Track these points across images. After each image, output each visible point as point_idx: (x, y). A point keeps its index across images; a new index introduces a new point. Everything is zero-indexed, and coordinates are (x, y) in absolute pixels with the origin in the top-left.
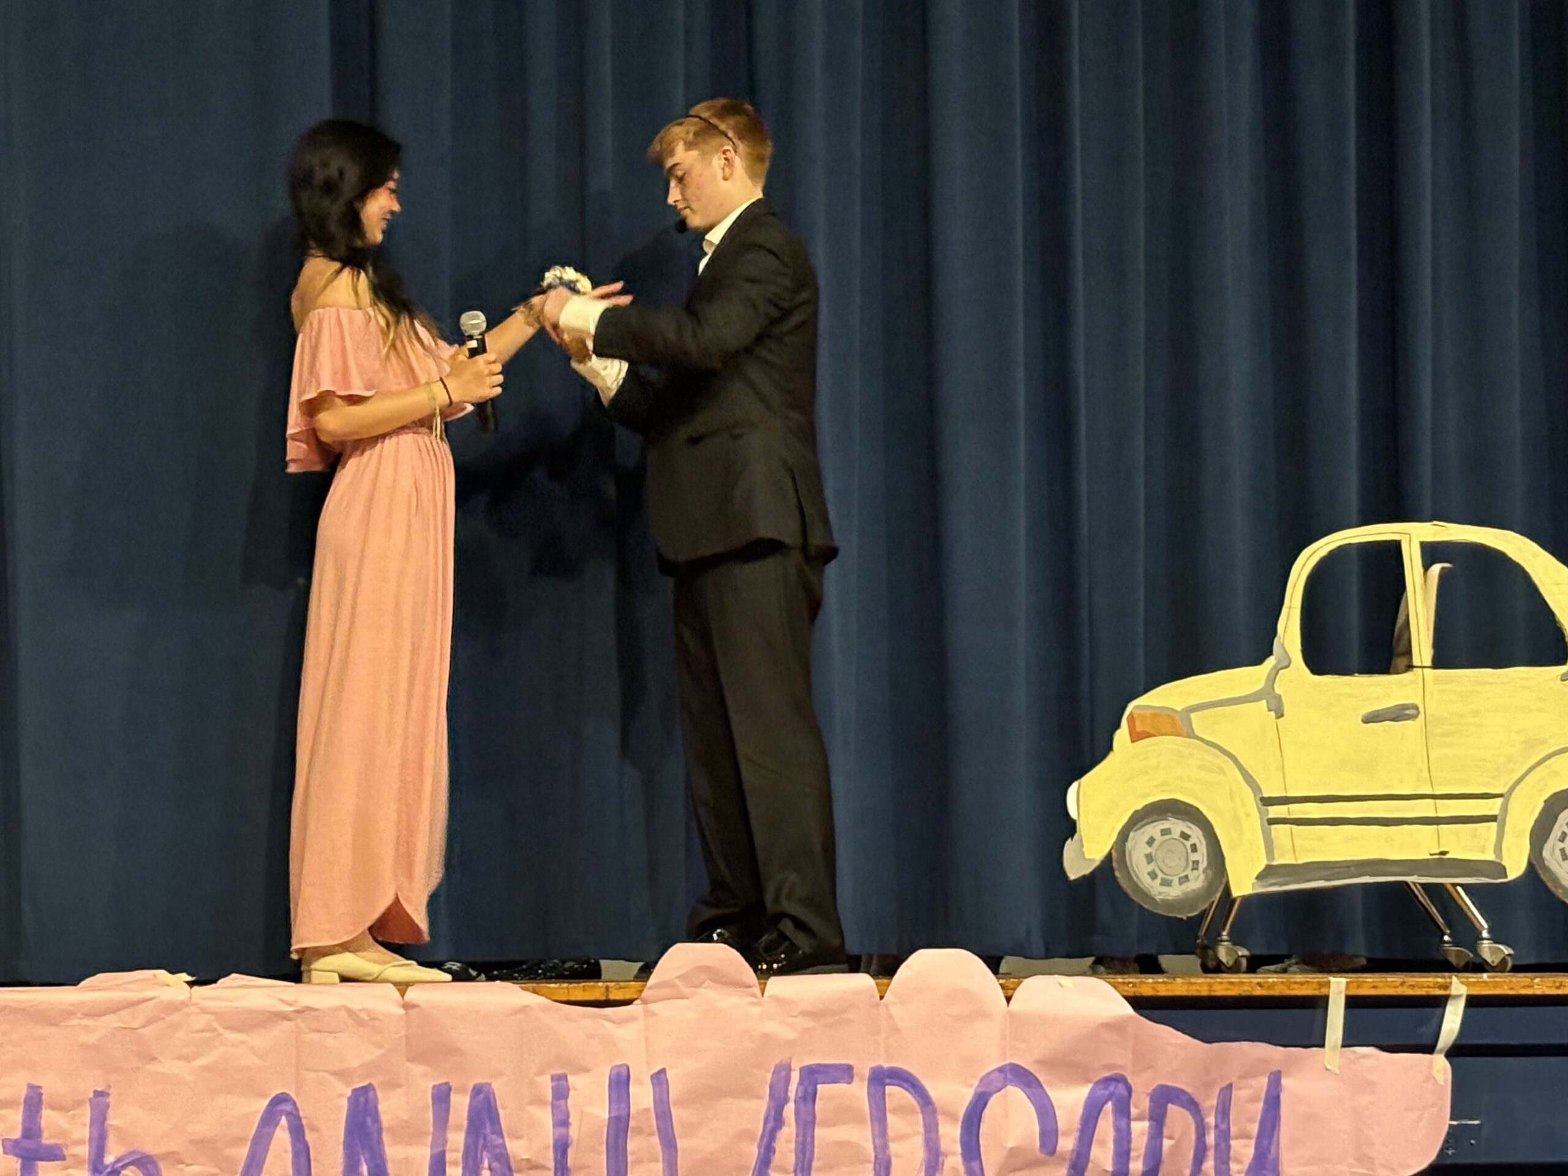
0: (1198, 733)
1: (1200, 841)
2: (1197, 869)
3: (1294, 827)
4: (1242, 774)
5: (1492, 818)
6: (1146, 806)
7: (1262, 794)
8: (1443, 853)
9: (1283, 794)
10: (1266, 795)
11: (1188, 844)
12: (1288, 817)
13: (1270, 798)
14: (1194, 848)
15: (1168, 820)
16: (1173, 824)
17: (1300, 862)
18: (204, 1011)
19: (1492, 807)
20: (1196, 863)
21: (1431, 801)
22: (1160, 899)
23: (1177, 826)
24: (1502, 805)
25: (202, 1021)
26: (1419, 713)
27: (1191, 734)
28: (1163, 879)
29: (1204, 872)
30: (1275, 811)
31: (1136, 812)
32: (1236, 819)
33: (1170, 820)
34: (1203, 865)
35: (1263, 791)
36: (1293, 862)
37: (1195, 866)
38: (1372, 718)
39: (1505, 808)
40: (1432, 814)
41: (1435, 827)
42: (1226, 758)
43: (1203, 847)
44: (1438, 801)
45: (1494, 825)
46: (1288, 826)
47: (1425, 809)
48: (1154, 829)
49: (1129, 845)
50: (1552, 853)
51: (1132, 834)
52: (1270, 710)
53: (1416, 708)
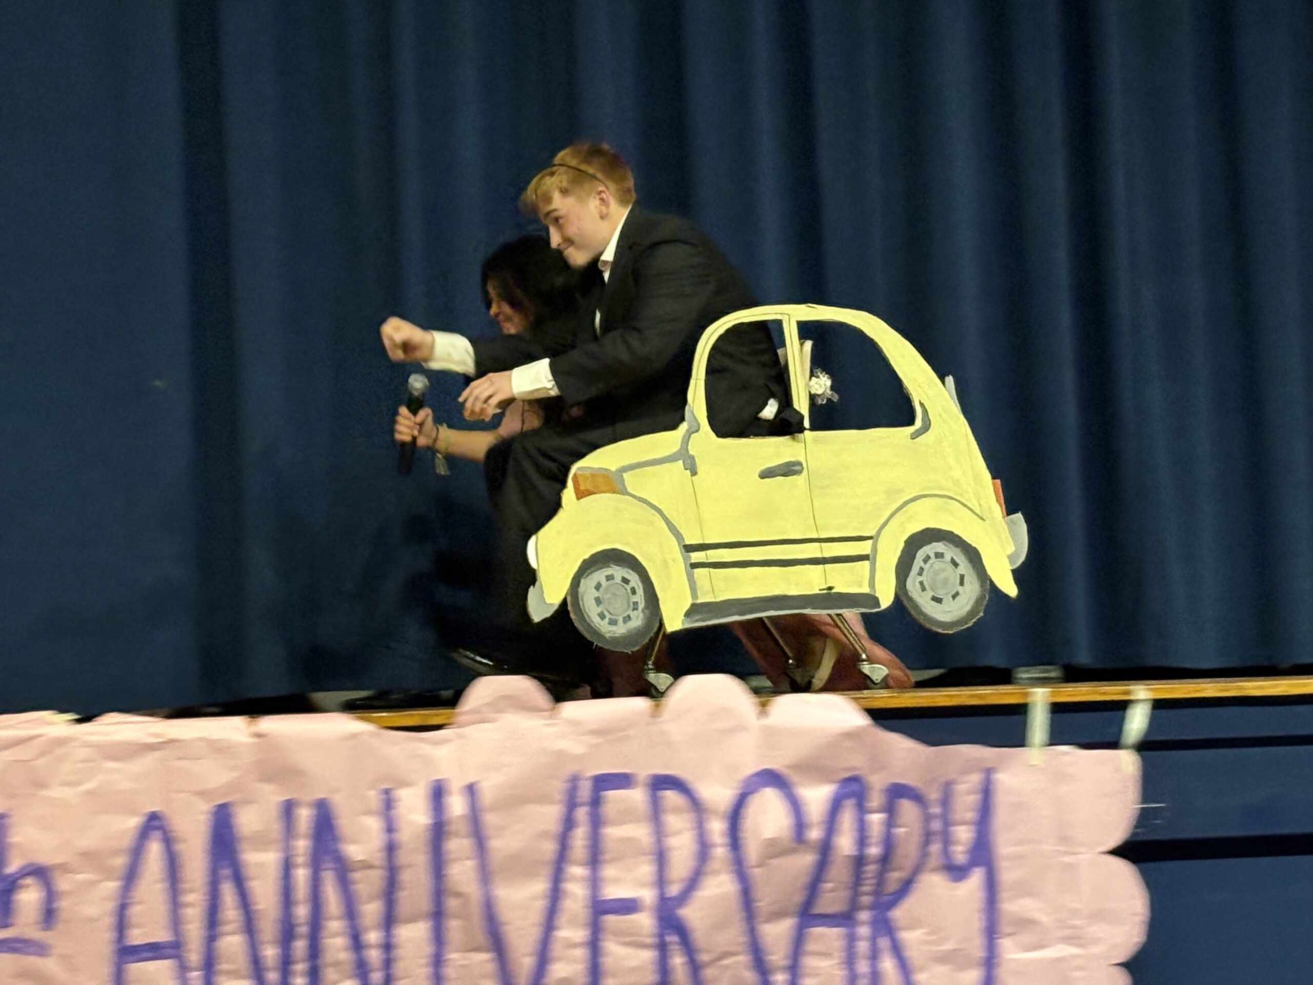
0: (630, 490)
1: (638, 586)
2: (637, 609)
3: (711, 570)
4: (667, 524)
5: (864, 558)
6: (593, 556)
7: (684, 542)
8: (830, 588)
9: (701, 542)
10: (688, 542)
11: (628, 588)
12: (706, 561)
13: (691, 545)
14: (634, 591)
15: (610, 567)
16: (616, 570)
17: (718, 600)
18: (87, 745)
19: (864, 548)
20: (635, 603)
21: (817, 544)
22: (609, 636)
23: (618, 572)
24: (873, 545)
25: (84, 753)
26: (803, 468)
27: (624, 492)
28: (610, 619)
29: (643, 611)
30: (697, 557)
31: (584, 560)
32: (665, 564)
33: (612, 567)
34: (641, 605)
35: (685, 541)
36: (713, 600)
37: (636, 607)
38: (767, 474)
39: (875, 549)
40: (819, 555)
41: (821, 566)
42: (654, 512)
43: (640, 591)
44: (823, 545)
45: (867, 563)
46: (707, 569)
47: (812, 551)
48: (599, 576)
49: (581, 589)
50: (914, 585)
51: (582, 581)
52: (686, 469)
53: (800, 464)
